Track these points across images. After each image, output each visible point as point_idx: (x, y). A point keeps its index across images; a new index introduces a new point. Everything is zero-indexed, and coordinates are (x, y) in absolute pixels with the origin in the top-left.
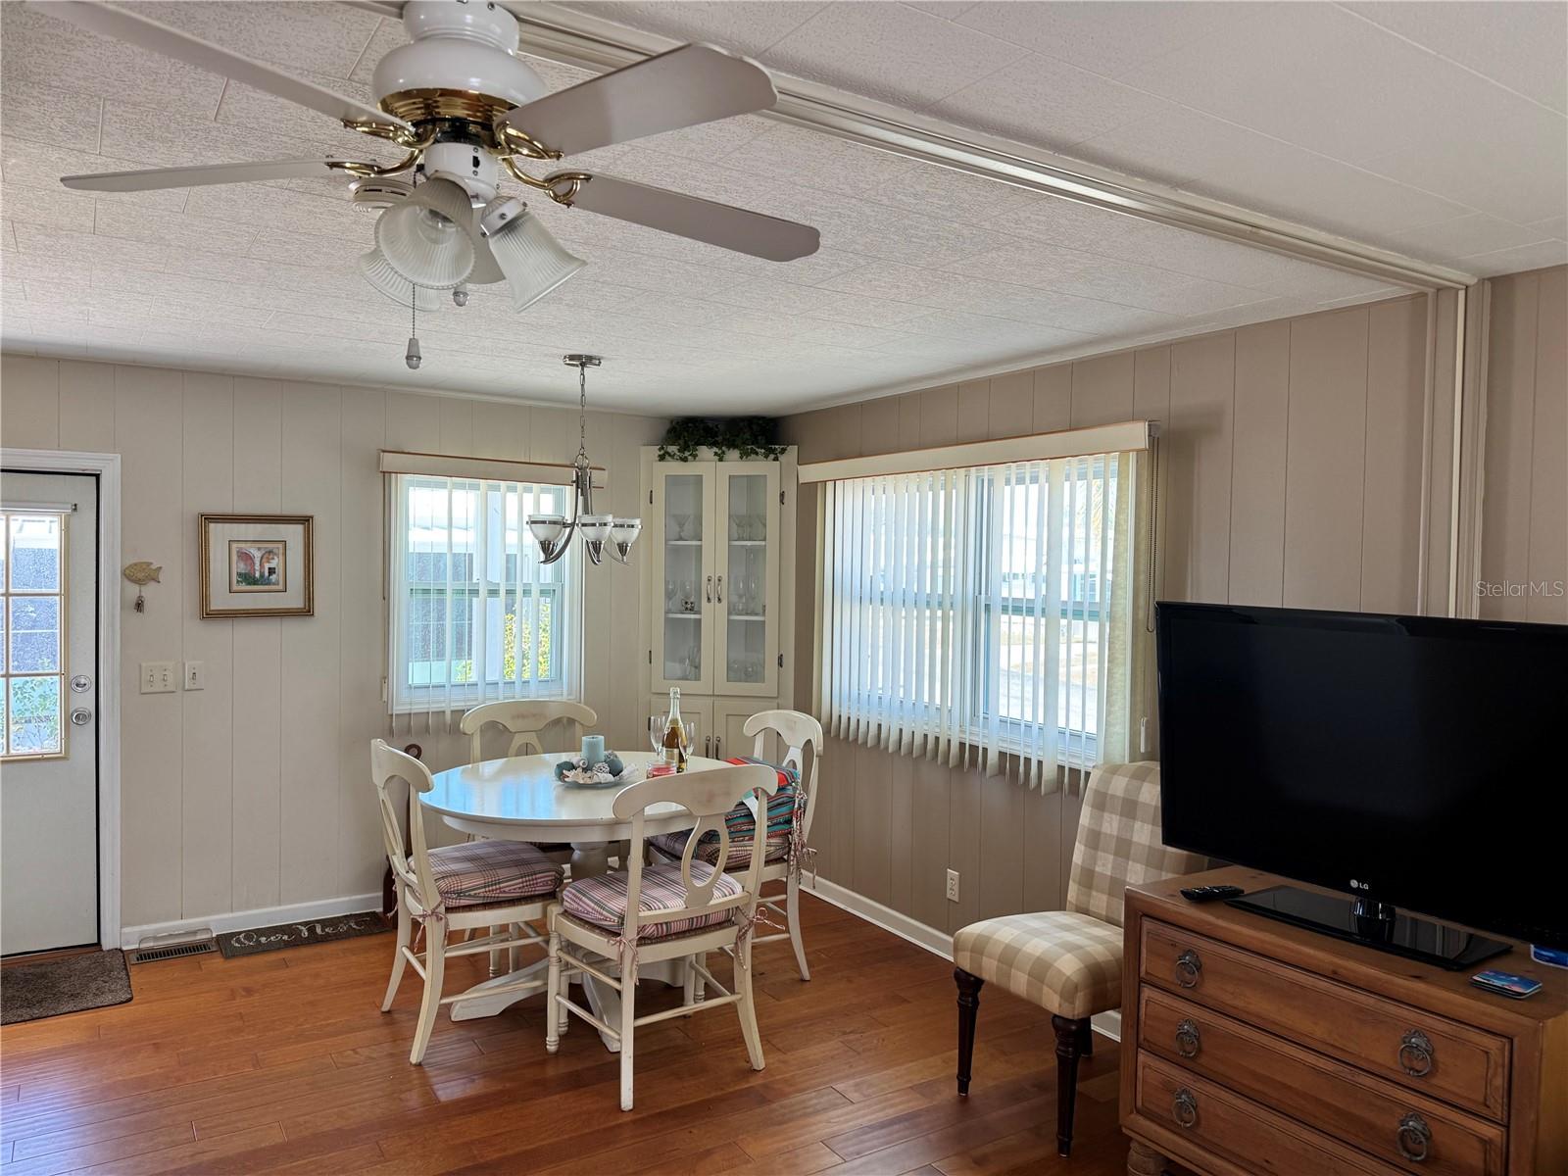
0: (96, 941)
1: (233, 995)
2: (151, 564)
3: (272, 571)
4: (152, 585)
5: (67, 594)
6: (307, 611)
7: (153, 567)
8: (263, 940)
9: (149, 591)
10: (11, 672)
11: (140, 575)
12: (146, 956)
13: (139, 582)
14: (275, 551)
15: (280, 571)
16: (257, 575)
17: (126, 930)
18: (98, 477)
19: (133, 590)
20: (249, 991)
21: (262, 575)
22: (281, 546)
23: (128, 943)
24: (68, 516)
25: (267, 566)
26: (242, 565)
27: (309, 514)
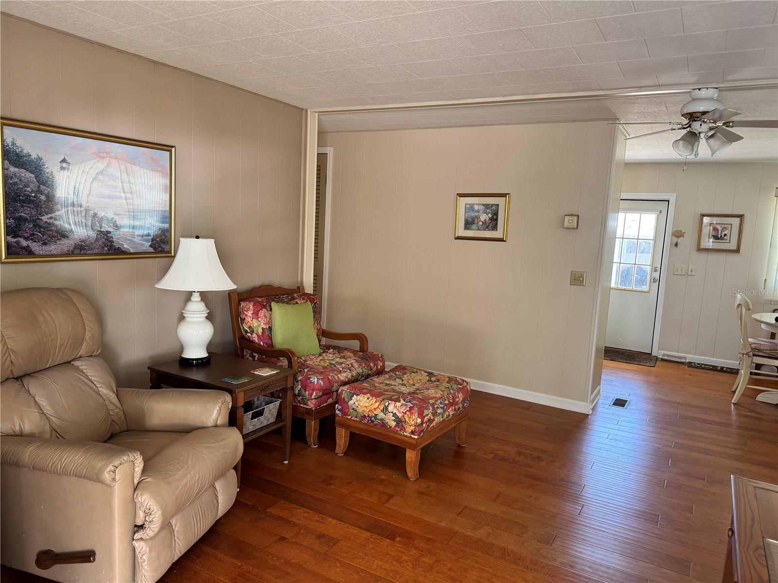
0: (650, 353)
1: (685, 374)
2: (682, 231)
3: (725, 235)
4: (682, 238)
5: (655, 240)
6: (737, 251)
7: (682, 232)
8: (703, 366)
9: (680, 240)
10: (636, 263)
11: (678, 234)
12: (663, 360)
13: (677, 237)
14: (728, 228)
15: (728, 235)
16: (719, 236)
17: (659, 351)
18: (669, 201)
19: (675, 240)
20: (690, 375)
21: (721, 236)
22: (730, 226)
23: (659, 356)
24: (658, 214)
25: (723, 233)
26: (714, 232)
27: (743, 214)
